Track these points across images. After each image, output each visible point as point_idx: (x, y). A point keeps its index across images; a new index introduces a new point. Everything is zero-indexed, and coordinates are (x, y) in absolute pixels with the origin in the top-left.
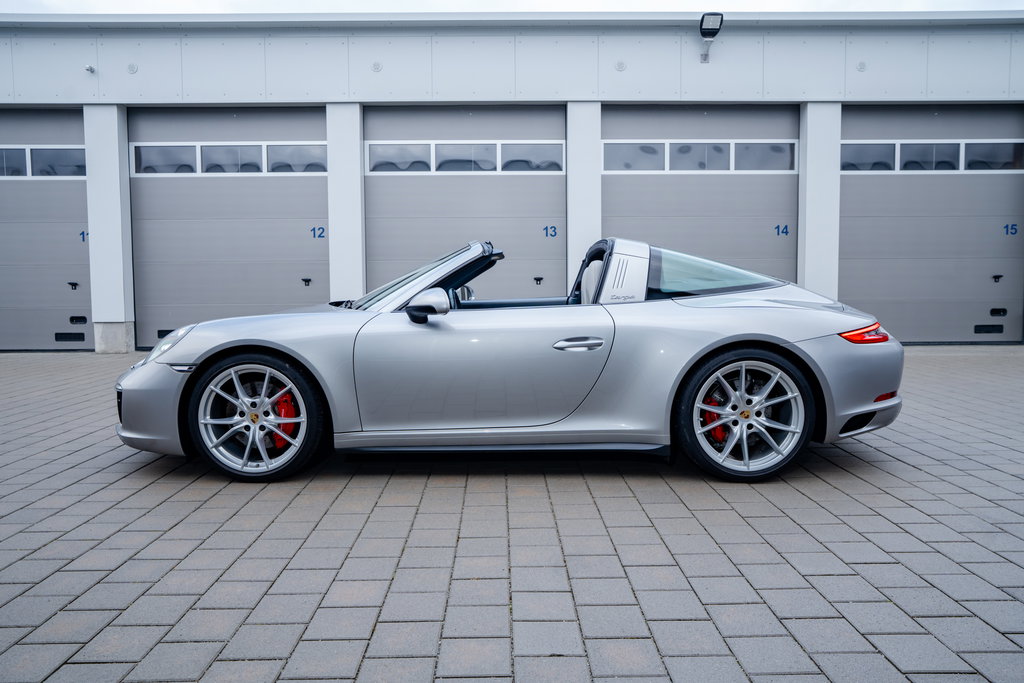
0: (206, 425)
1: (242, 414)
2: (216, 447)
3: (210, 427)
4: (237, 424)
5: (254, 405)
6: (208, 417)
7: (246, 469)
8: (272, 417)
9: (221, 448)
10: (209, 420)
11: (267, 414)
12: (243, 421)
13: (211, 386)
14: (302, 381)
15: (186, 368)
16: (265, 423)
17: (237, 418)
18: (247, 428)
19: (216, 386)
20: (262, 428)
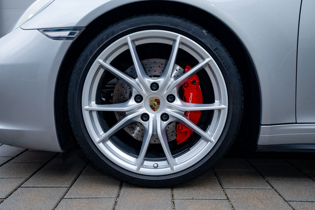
0: (91, 112)
1: (139, 98)
2: (103, 141)
3: (95, 115)
4: (131, 111)
5: (154, 86)
6: (93, 103)
7: (143, 170)
8: (178, 102)
9: (109, 143)
10: (94, 106)
11: (171, 98)
12: (140, 107)
13: (100, 60)
14: (223, 53)
15: (66, 34)
16: (169, 111)
17: (132, 103)
18: (145, 117)
19: (105, 60)
20: (165, 117)
